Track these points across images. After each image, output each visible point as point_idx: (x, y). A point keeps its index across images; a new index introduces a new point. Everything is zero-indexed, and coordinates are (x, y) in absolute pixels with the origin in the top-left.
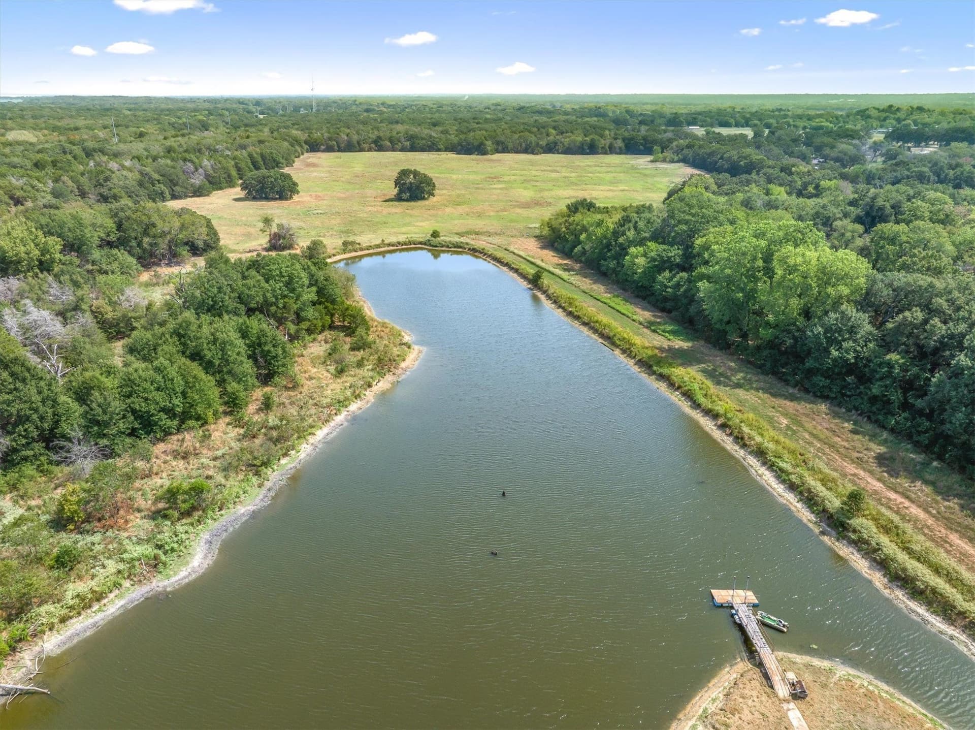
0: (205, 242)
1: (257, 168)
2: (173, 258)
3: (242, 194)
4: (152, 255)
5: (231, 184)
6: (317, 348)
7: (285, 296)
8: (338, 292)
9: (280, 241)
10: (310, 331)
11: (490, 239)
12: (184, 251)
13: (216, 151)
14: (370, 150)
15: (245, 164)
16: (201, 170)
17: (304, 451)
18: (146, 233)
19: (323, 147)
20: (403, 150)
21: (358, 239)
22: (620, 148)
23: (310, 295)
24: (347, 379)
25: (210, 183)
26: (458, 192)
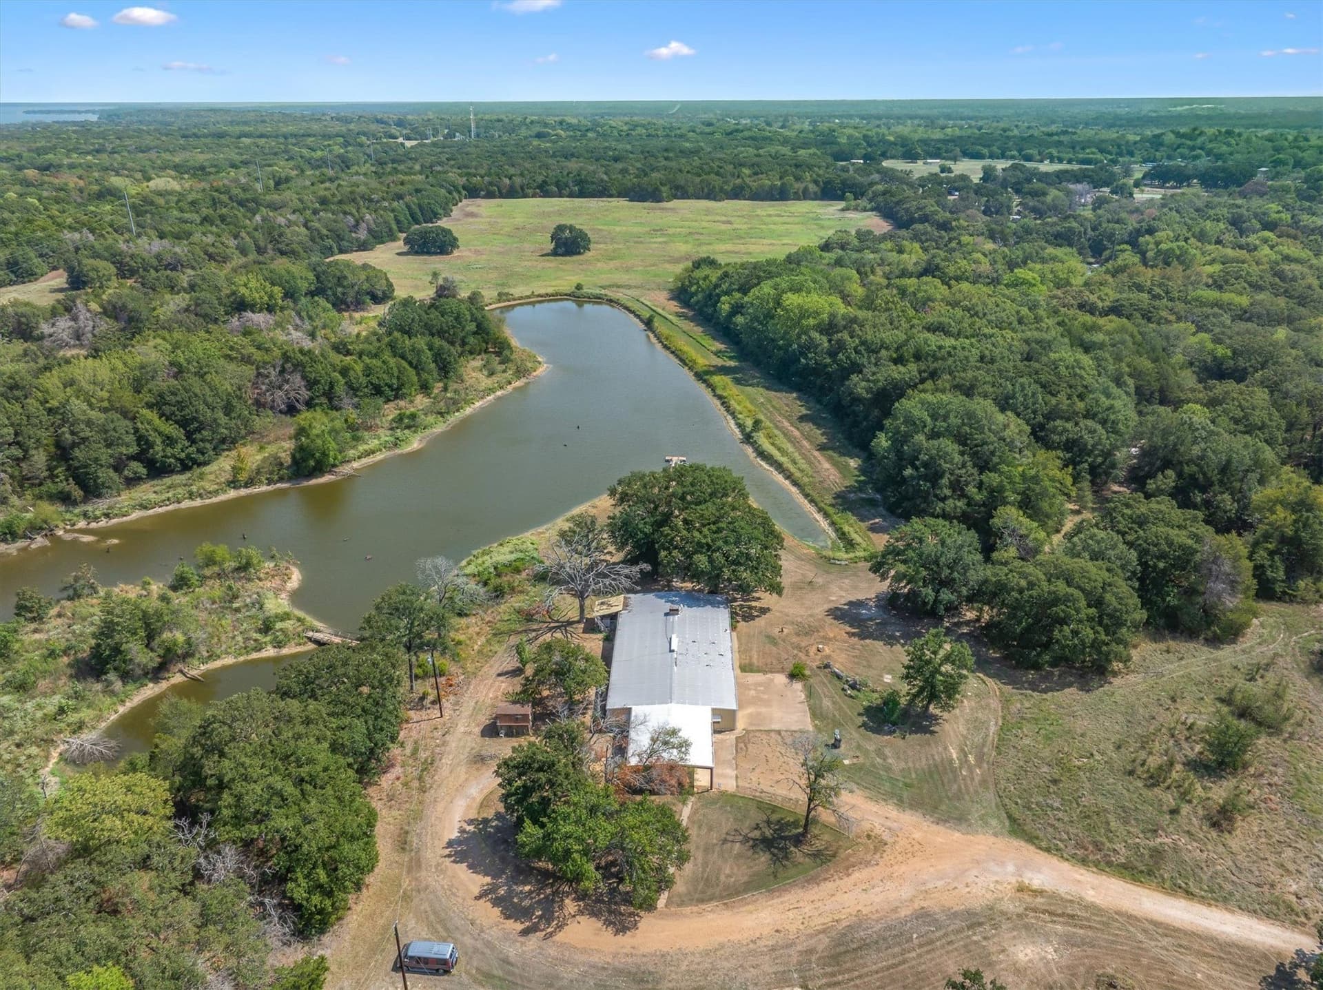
0: (384, 292)
1: (418, 223)
2: (358, 305)
3: (406, 249)
4: (343, 302)
5: (393, 238)
6: (477, 362)
7: (454, 327)
8: (492, 327)
9: (445, 291)
10: (471, 353)
11: (628, 292)
12: (367, 299)
13: (371, 200)
14: (534, 196)
15: (404, 217)
16: (364, 225)
17: (468, 410)
18: (339, 284)
19: (483, 193)
20: (571, 195)
21: (512, 291)
22: (815, 193)
23: (472, 327)
24: (495, 378)
25: (375, 237)
26: (616, 246)
